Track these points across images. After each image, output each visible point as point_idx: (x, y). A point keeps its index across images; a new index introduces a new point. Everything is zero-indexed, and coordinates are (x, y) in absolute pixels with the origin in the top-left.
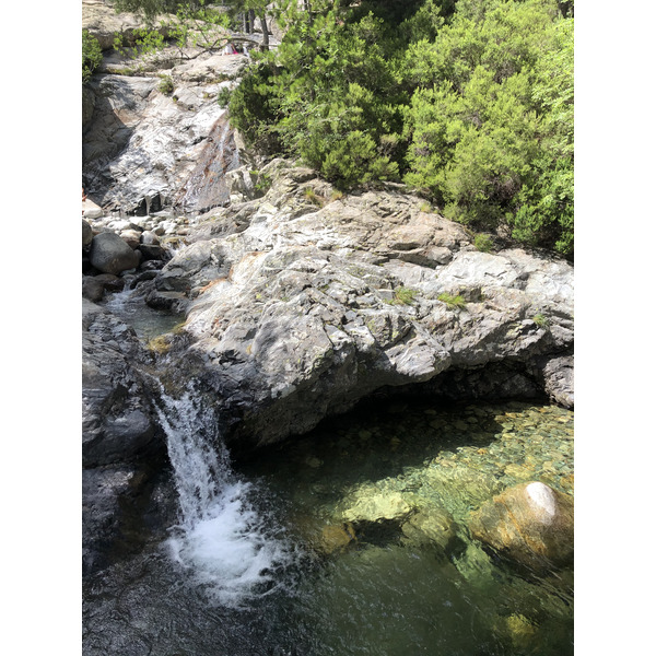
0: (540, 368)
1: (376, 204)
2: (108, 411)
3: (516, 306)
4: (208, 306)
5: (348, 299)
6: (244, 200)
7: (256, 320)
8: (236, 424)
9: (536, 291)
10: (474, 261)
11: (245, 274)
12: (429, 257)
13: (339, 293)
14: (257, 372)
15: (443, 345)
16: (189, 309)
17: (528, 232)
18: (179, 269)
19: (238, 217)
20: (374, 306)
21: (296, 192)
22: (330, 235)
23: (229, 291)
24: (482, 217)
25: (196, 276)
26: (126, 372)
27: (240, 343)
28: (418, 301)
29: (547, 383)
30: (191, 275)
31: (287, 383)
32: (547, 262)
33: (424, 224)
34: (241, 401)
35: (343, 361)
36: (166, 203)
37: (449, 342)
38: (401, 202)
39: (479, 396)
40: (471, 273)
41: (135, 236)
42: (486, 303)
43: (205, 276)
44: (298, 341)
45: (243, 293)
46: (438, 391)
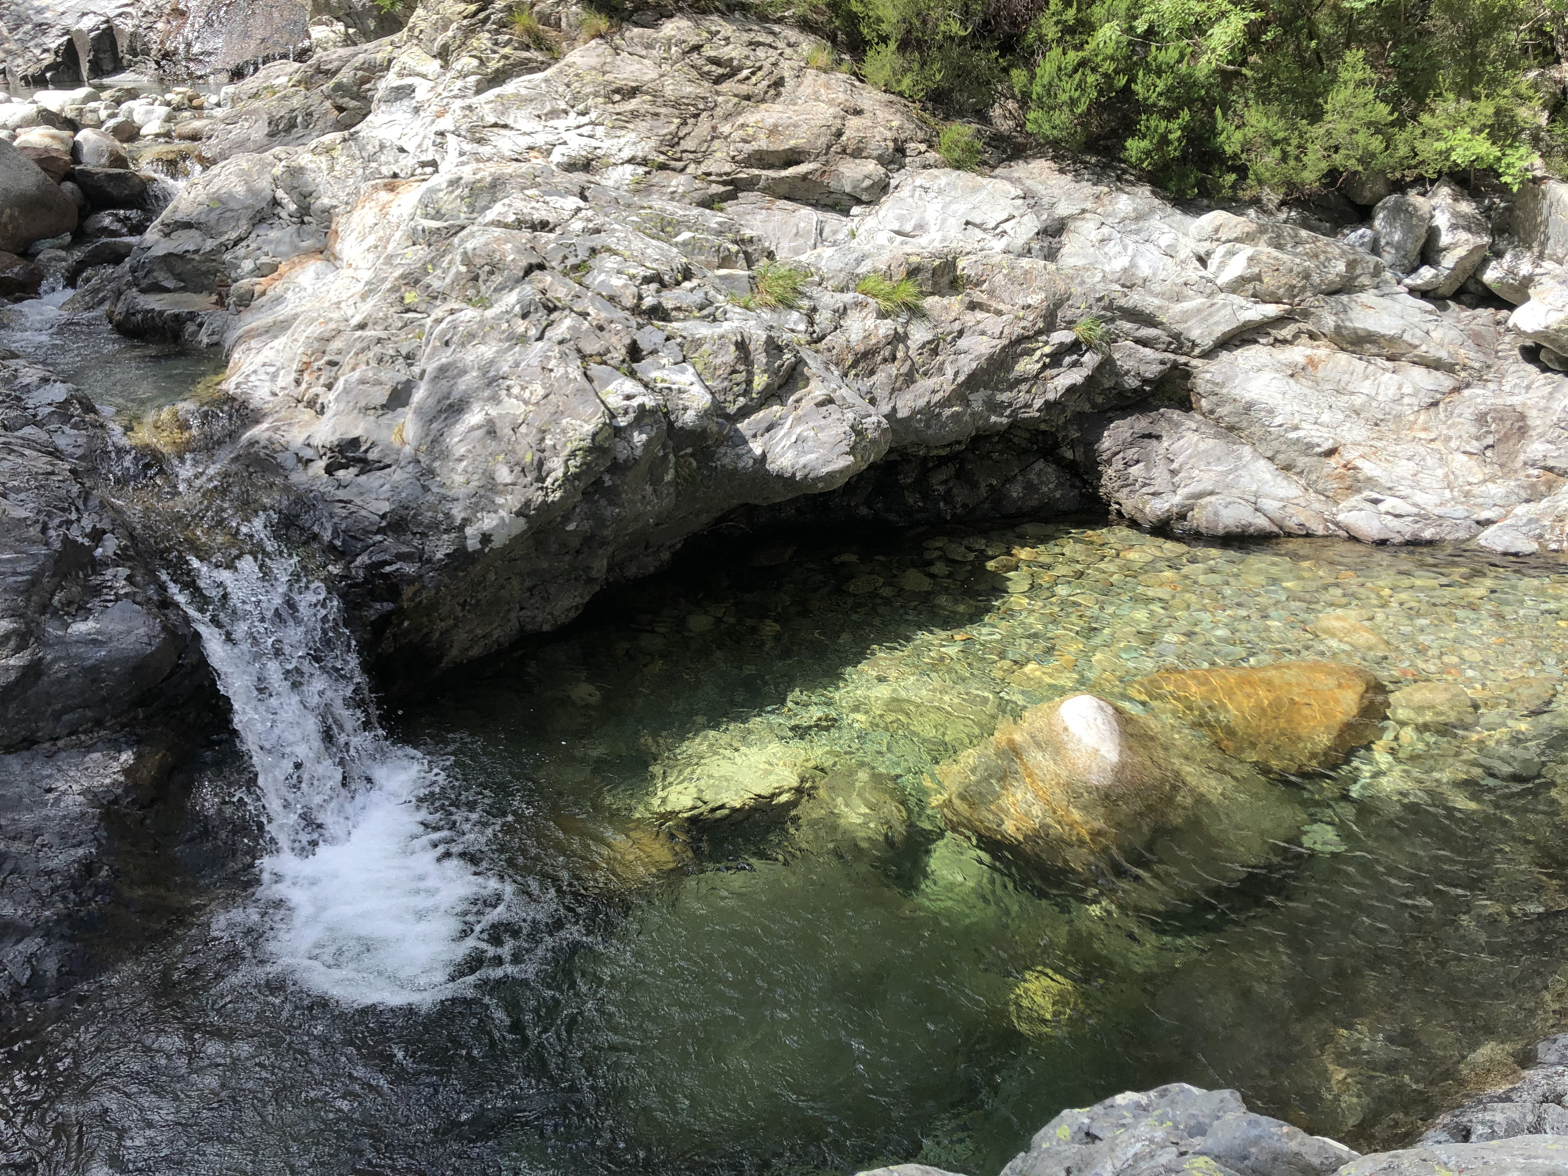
0: (1090, 443)
1: (697, 48)
2: (44, 607)
3: (1036, 299)
4: (281, 327)
5: (640, 298)
6: (348, 41)
7: (410, 358)
8: (385, 620)
9: (1080, 263)
10: (940, 191)
11: (371, 240)
12: (833, 185)
13: (617, 282)
14: (426, 489)
15: (873, 401)
16: (231, 336)
17: (1062, 117)
18: (193, 232)
19: (339, 87)
20: (705, 312)
21: (488, 18)
22: (584, 130)
23: (333, 287)
24: (956, 82)
25: (240, 251)
26: (82, 507)
27: (372, 418)
28: (810, 298)
29: (1105, 477)
30: (226, 247)
31: (503, 513)
32: (1106, 189)
33: (817, 99)
34: (390, 563)
35: (638, 452)
36: (133, 52)
37: (886, 393)
38: (759, 44)
39: (954, 515)
40: (932, 222)
41: (56, 145)
42: (968, 295)
43: (265, 249)
44: (523, 407)
45: (370, 291)
46: (864, 511)
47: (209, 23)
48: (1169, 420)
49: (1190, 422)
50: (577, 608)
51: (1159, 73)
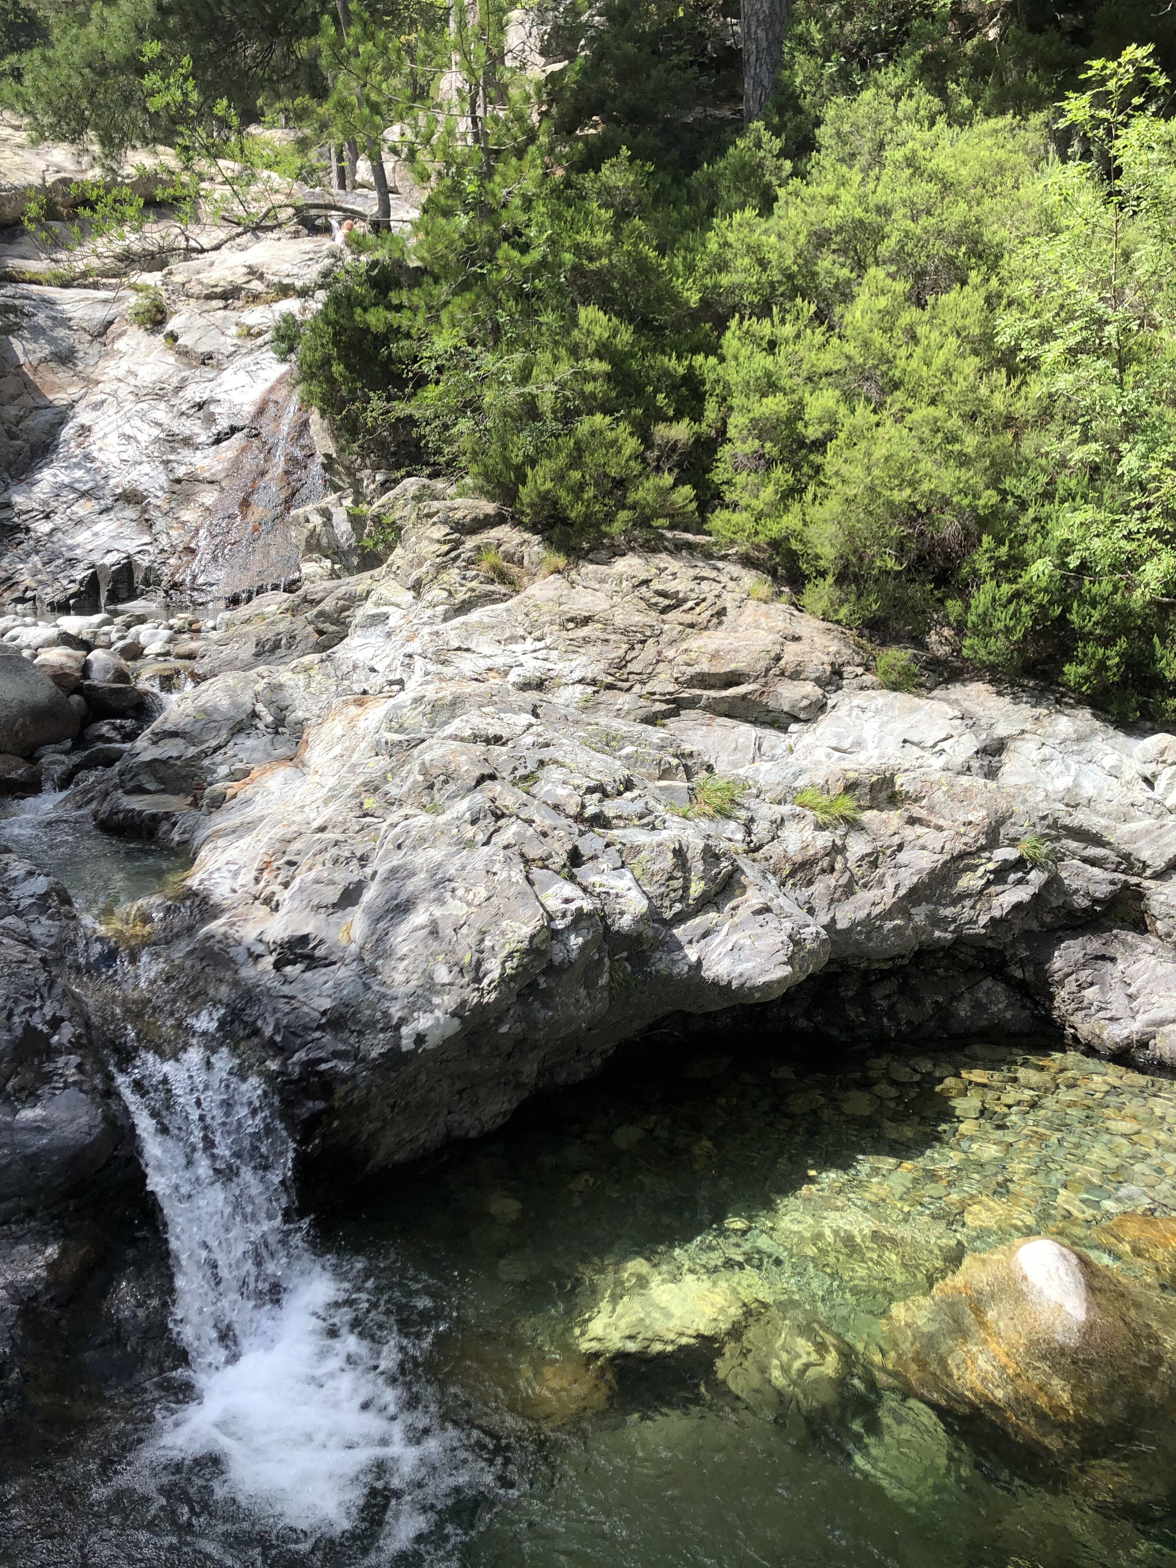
0: (1040, 963)
1: (646, 582)
3: (977, 815)
4: (247, 828)
5: (583, 806)
6: (334, 575)
7: (363, 860)
8: (315, 1119)
9: (1022, 781)
10: (877, 711)
11: (337, 750)
12: (772, 704)
13: (562, 792)
14: (367, 987)
15: (811, 911)
16: (201, 834)
17: (998, 644)
18: (179, 741)
19: (321, 614)
20: (644, 821)
21: (459, 556)
22: (539, 654)
23: (300, 791)
24: (892, 611)
25: (218, 757)
26: (46, 995)
27: (323, 916)
28: (748, 809)
29: (1058, 999)
30: (205, 754)
31: (438, 1013)
32: (1046, 712)
33: (757, 627)
34: (326, 1061)
35: (574, 955)
36: (147, 583)
37: (825, 904)
38: (703, 578)
39: (898, 1032)
40: (870, 740)
41: (71, 663)
42: (907, 810)
43: (241, 756)
44: (466, 908)
45: (333, 796)
46: (802, 1023)
47: (215, 558)
48: (1124, 942)
49: (1146, 945)
50: (505, 1113)
51: (1094, 604)
